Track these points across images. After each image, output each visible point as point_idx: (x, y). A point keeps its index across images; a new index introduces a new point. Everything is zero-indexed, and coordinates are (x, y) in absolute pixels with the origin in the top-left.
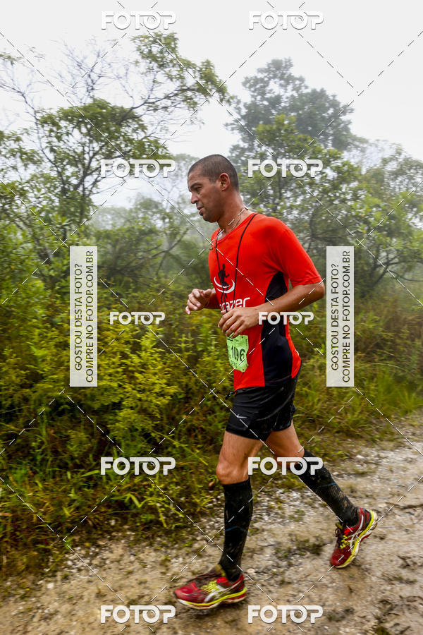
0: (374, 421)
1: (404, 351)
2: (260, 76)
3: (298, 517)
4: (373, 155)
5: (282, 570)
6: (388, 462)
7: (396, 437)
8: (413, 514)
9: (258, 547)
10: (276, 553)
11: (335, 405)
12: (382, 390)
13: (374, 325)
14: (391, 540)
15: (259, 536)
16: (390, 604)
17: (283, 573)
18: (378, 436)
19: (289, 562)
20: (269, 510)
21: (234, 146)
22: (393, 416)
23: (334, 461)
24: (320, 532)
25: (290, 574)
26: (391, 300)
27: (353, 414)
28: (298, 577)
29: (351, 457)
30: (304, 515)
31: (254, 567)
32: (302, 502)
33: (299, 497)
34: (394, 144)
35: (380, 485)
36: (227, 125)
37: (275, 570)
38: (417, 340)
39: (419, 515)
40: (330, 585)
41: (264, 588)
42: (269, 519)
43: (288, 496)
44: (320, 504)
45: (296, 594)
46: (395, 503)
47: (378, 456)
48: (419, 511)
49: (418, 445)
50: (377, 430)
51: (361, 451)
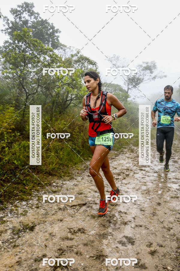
0: (62, 168)
1: (76, 138)
2: (19, 9)
3: (25, 214)
4: (68, 53)
5: (15, 240)
6: (66, 186)
7: (71, 174)
8: (75, 209)
9: (4, 230)
10: (13, 232)
11: (44, 161)
12: (66, 154)
13: (64, 126)
14: (65, 221)
15: (5, 224)
16: (62, 250)
17: (15, 241)
18: (63, 175)
19: (18, 236)
20: (11, 211)
21: (5, 41)
22: (70, 166)
23: (43, 186)
24: (34, 220)
25: (19, 242)
26: (72, 115)
27: (52, 165)
28: (22, 242)
29: (50, 185)
30: (27, 212)
31: (1, 240)
32: (27, 206)
33: (26, 204)
34: (77, 49)
36: (2, 30)
37: (11, 240)
38: (82, 133)
39: (78, 209)
40: (37, 245)
41: (6, 250)
42: (11, 215)
43: (21, 204)
44: (35, 207)
45: (21, 251)
46: (68, 204)
47: (62, 183)
48: (78, 207)
49: (79, 178)
50: (63, 172)
51: (55, 181)
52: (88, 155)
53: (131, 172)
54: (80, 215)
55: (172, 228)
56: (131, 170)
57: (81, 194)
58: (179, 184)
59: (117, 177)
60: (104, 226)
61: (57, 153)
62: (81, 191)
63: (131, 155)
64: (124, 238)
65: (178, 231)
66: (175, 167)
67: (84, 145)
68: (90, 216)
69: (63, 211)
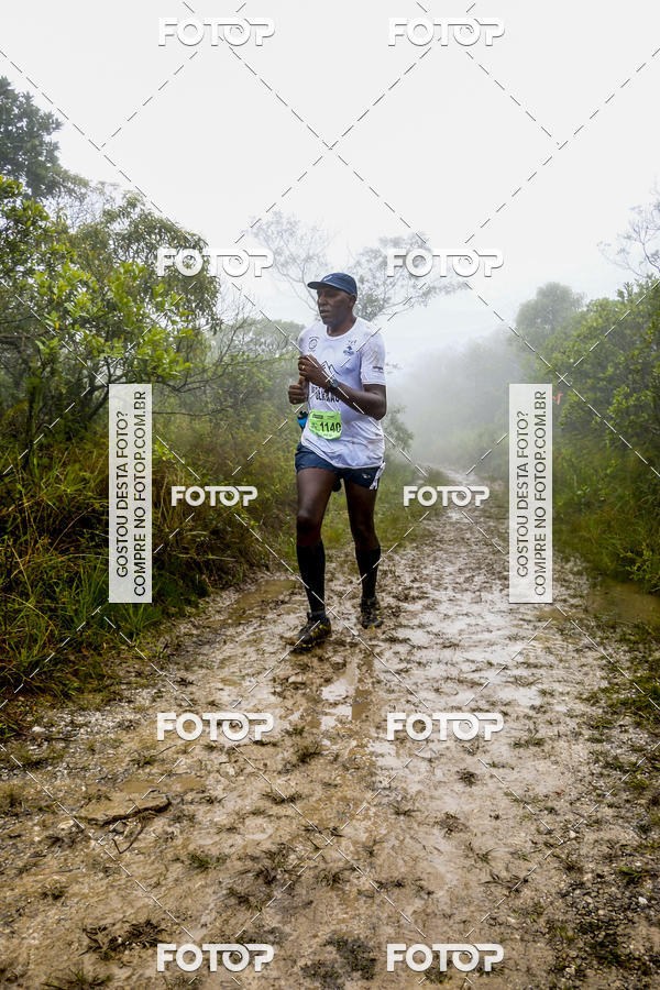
0: (72, 658)
6: (88, 734)
7: (110, 681)
8: (121, 833)
12: (89, 599)
14: (74, 895)
18: (74, 685)
27: (30, 648)
29: (20, 733)
35: (68, 781)
39: (131, 834)
46: (90, 817)
47: (72, 722)
48: (132, 824)
49: (144, 693)
50: (76, 673)
51: (42, 717)
52: (182, 594)
53: (352, 654)
54: (142, 857)
55: (526, 881)
56: (354, 645)
57: (147, 763)
58: (540, 686)
59: (299, 679)
60: (243, 900)
61: (54, 599)
62: (148, 749)
63: (351, 582)
64: (329, 948)
65: (553, 891)
66: (524, 620)
67: (166, 557)
68: (183, 862)
69: (70, 847)
